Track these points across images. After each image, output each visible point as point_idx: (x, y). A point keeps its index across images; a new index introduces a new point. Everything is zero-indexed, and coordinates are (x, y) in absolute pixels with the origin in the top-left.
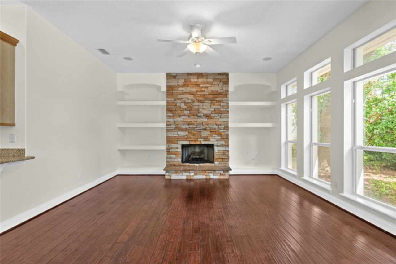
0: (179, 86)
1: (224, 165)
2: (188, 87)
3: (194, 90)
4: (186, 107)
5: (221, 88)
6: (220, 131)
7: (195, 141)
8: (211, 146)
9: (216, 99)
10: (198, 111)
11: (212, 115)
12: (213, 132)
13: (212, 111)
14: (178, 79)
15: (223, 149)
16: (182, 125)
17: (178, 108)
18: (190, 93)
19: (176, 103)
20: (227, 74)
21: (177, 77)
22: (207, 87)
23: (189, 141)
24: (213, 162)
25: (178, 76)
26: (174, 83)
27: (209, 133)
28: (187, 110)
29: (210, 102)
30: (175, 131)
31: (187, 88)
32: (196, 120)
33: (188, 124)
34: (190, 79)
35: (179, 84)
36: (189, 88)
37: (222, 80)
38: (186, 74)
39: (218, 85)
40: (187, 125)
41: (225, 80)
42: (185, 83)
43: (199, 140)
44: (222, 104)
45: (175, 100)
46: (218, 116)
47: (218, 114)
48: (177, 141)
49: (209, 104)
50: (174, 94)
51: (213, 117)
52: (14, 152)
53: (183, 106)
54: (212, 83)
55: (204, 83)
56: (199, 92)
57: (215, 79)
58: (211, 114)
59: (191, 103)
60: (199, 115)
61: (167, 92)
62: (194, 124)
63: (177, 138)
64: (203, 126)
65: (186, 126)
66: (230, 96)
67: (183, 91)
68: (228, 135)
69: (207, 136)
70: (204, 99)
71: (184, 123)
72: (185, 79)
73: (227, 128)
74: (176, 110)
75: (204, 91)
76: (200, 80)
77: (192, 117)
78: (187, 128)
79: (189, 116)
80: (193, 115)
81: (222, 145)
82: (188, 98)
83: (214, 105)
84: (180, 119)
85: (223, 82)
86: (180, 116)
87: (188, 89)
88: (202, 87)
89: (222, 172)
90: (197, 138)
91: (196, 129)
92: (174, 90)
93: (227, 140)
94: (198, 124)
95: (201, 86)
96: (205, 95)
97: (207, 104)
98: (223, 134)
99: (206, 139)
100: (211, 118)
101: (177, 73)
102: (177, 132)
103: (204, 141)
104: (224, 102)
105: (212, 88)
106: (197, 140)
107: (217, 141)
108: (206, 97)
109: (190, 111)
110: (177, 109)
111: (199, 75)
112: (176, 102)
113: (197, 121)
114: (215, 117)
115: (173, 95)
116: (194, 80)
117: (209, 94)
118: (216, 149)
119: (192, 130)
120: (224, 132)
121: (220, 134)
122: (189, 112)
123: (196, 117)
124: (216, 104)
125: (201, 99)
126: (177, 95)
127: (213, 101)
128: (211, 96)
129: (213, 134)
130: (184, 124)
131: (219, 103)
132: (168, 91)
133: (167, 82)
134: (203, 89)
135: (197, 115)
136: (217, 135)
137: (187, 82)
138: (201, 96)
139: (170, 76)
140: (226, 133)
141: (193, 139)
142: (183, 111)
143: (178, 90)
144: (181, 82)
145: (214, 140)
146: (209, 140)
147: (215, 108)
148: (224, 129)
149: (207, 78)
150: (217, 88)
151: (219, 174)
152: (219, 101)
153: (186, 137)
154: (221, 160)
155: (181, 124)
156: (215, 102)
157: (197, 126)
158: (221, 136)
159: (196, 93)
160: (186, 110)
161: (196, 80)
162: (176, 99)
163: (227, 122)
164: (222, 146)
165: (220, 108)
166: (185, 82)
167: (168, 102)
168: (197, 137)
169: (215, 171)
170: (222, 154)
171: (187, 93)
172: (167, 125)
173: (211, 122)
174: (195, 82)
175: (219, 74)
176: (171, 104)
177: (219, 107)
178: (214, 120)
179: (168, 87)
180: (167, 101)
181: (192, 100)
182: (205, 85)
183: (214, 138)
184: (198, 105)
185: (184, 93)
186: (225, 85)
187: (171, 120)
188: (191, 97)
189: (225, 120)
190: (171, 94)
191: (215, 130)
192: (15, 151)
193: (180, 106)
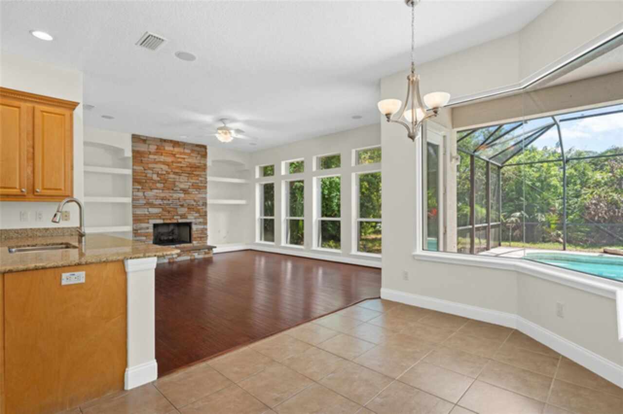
0: (150, 153)
1: (202, 244)
2: (162, 155)
3: (169, 159)
4: (159, 179)
5: (199, 161)
6: (199, 208)
7: (170, 219)
8: (189, 225)
9: (194, 173)
10: (175, 184)
11: (190, 190)
12: (191, 208)
13: (189, 186)
14: (149, 145)
15: (202, 227)
16: (154, 201)
17: (148, 179)
18: (164, 163)
19: (146, 174)
20: (205, 147)
21: (148, 142)
22: (184, 158)
23: (164, 219)
24: (190, 242)
25: (149, 140)
26: (142, 148)
27: (186, 209)
28: (161, 183)
29: (187, 175)
30: (145, 208)
31: (160, 157)
32: (171, 195)
33: (162, 200)
34: (164, 147)
35: (150, 150)
36: (163, 157)
37: (200, 153)
38: (159, 140)
39: (196, 157)
40: (160, 201)
41: (204, 153)
42: (158, 151)
43: (175, 217)
44: (200, 179)
45: (145, 170)
46: (197, 191)
47: (196, 189)
48: (148, 219)
49: (187, 178)
50: (143, 162)
51: (190, 192)
52: (71, 231)
53: (155, 177)
54: (189, 155)
55: (181, 153)
56: (175, 163)
57: (193, 151)
58: (189, 188)
59: (165, 174)
60: (175, 189)
61: (133, 159)
62: (169, 200)
63: (148, 216)
64: (180, 202)
65: (159, 202)
66: (208, 171)
67: (155, 159)
68: (206, 212)
69: (185, 214)
70: (181, 171)
71: (156, 198)
72: (157, 146)
73: (205, 204)
74: (146, 182)
75: (180, 162)
76: (176, 150)
77: (167, 191)
78: (160, 205)
79: (163, 190)
80: (168, 189)
81: (200, 222)
82: (162, 169)
83: (192, 179)
84: (152, 193)
85: (201, 155)
86: (151, 189)
87: (162, 158)
88: (178, 158)
89: (207, 250)
90: (174, 216)
91: (171, 205)
92: (144, 157)
93: (205, 217)
94: (173, 199)
95: (177, 156)
96: (182, 167)
97: (183, 178)
98: (201, 210)
99: (183, 216)
100: (189, 193)
101: (147, 137)
102: (148, 209)
103: (181, 218)
104: (202, 176)
105: (190, 160)
106: (173, 218)
107: (195, 218)
108: (183, 169)
109: (164, 183)
110: (148, 181)
111: (176, 144)
112: (146, 171)
113: (171, 197)
114: (193, 193)
115: (142, 162)
116: (168, 148)
117: (187, 167)
118: (194, 227)
119: (167, 207)
120: (202, 209)
121: (198, 211)
122: (162, 185)
123: (172, 191)
124: (194, 178)
125: (177, 171)
126: (148, 164)
127: (190, 174)
128: (189, 169)
129: (191, 211)
130: (157, 199)
131: (197, 178)
132: (134, 157)
133: (133, 146)
134: (179, 160)
135: (173, 190)
136: (194, 212)
137: (160, 149)
138: (177, 167)
139: (136, 138)
140: (204, 210)
141: (169, 217)
142: (156, 183)
143: (148, 158)
144: (153, 148)
145: (193, 217)
146: (186, 218)
147: (193, 183)
148: (203, 205)
149: (184, 148)
150: (195, 160)
151: (204, 253)
152: (198, 175)
153: (160, 215)
154: (199, 239)
155: (153, 199)
156: (193, 175)
157: (173, 202)
158: (199, 213)
159: (171, 164)
160: (158, 182)
161: (171, 149)
162: (146, 168)
163: (205, 199)
164: (200, 223)
165: (198, 183)
166: (157, 149)
167: (134, 171)
168: (173, 214)
169: (200, 250)
170: (200, 232)
171: (160, 162)
172: (133, 200)
173: (189, 198)
174: (170, 151)
175: (197, 146)
176: (140, 174)
177: (197, 181)
178: (192, 196)
179: (133, 151)
180: (133, 169)
181: (166, 172)
182: (182, 156)
183: (191, 215)
184: (174, 178)
185: (156, 163)
186: (203, 159)
187: (140, 194)
188: (165, 167)
189: (204, 196)
190: (140, 161)
191: (193, 207)
192: (73, 230)
193: (152, 177)
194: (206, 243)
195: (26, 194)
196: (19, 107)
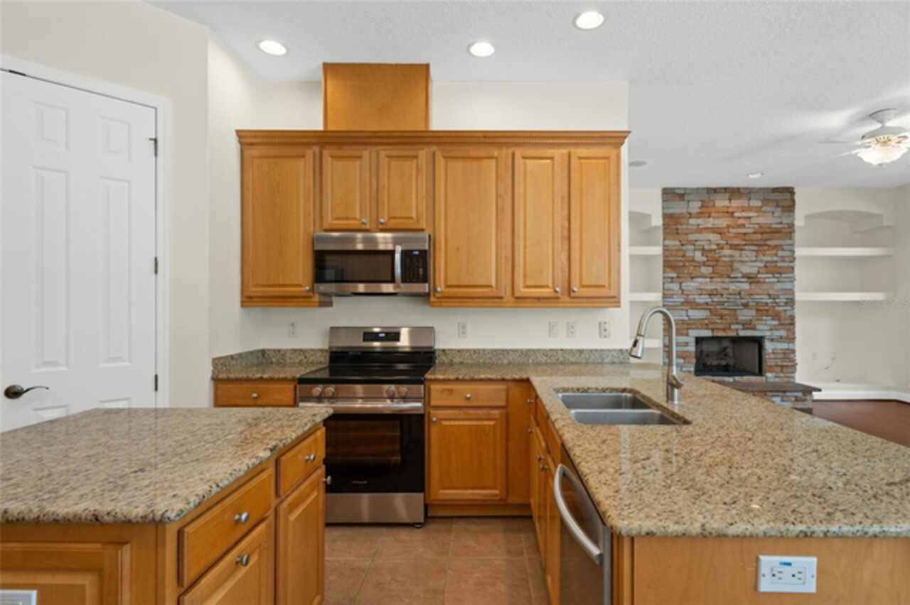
0: (691, 215)
1: (786, 380)
2: (709, 217)
3: (723, 222)
4: (705, 259)
5: (779, 220)
6: (777, 308)
7: (724, 330)
8: (759, 342)
9: (769, 243)
10: (731, 266)
11: (759, 276)
12: (762, 310)
13: (759, 268)
14: (689, 201)
15: (784, 346)
16: (696, 297)
17: (688, 261)
18: (714, 230)
19: (685, 251)
20: (790, 191)
21: (686, 198)
22: (749, 218)
23: (713, 330)
25: (689, 194)
26: (678, 208)
27: (754, 312)
28: (708, 266)
29: (755, 248)
30: (682, 309)
31: (707, 220)
32: (725, 286)
33: (710, 295)
34: (713, 201)
35: (691, 211)
36: (711, 219)
37: (780, 204)
38: (705, 191)
39: (773, 213)
40: (707, 296)
41: (788, 203)
42: (704, 210)
43: (733, 327)
44: (780, 253)
45: (682, 245)
46: (774, 277)
47: (773, 274)
48: (688, 329)
49: (754, 254)
50: (679, 231)
51: (762, 280)
52: (612, 356)
53: (698, 256)
54: (758, 209)
55: (743, 209)
56: (733, 228)
57: (766, 201)
58: (759, 273)
59: (714, 250)
60: (732, 276)
61: (664, 229)
62: (722, 295)
63: (688, 324)
64: (742, 299)
65: (706, 299)
66: (798, 236)
67: (698, 225)
68: (792, 318)
69: (751, 320)
70: (743, 243)
71: (701, 291)
72: (702, 201)
73: (791, 302)
74: (684, 266)
75: (743, 226)
76: (736, 203)
77: (719, 280)
78: (707, 304)
79: (711, 278)
80: (721, 276)
81: (781, 337)
82: (710, 241)
83: (764, 255)
84: (692, 284)
85: (783, 207)
86: (692, 278)
87: (710, 223)
88: (739, 218)
89: (800, 394)
90: (730, 324)
91: (726, 304)
92: (681, 224)
93: (792, 327)
94: (731, 294)
95: (736, 215)
96: (745, 234)
97: (748, 254)
98: (783, 314)
99: (747, 325)
100: (758, 282)
101: (685, 189)
102: (687, 310)
103: (744, 329)
104: (785, 247)
105: (761, 220)
106: (730, 329)
107: (771, 330)
108: (747, 238)
109: (713, 267)
110: (687, 264)
111: (734, 192)
112: (684, 248)
113: (727, 289)
114: (767, 280)
115: (677, 233)
116: (721, 202)
117: (755, 233)
118: (769, 346)
119: (718, 307)
120: (785, 311)
121: (776, 316)
122: (711, 269)
123: (727, 280)
124: (768, 252)
125: (736, 242)
126: (686, 234)
127: (761, 247)
128: (759, 236)
129: (762, 316)
130: (701, 294)
131: (775, 252)
132: (666, 226)
133: (663, 208)
134: (741, 222)
135: (729, 277)
136: (769, 318)
137: (707, 207)
138: (737, 235)
139: (669, 194)
140: (788, 313)
141: (721, 326)
142: (700, 267)
143: (688, 224)
144: (695, 206)
145: (766, 328)
146: (754, 329)
147: (767, 262)
148: (786, 304)
149: (750, 199)
150: (770, 218)
151: (793, 399)
152: (776, 247)
153: (706, 322)
154: (778, 369)
155: (694, 295)
156: (766, 248)
157: (729, 298)
158: (779, 320)
159: (726, 230)
160: (704, 264)
161: (726, 203)
162: (684, 242)
163: (792, 292)
164: (781, 339)
165: (776, 262)
166: (702, 206)
167: (666, 249)
168: (729, 321)
169: (784, 392)
170: (782, 356)
171: (707, 229)
172: (664, 296)
173: (760, 292)
174: (724, 207)
175: (775, 190)
176: (674, 253)
177: (775, 259)
178: (764, 287)
179: (666, 217)
180: (664, 246)
181: (718, 245)
182: (745, 214)
183: (764, 322)
184: (731, 256)
185: (700, 230)
186: (786, 214)
187: (675, 287)
188: (714, 237)
189: (788, 286)
190: (675, 231)
191: (766, 308)
192: (615, 354)
193: (693, 257)
194: (793, 378)
195: (559, 295)
196: (552, 158)
